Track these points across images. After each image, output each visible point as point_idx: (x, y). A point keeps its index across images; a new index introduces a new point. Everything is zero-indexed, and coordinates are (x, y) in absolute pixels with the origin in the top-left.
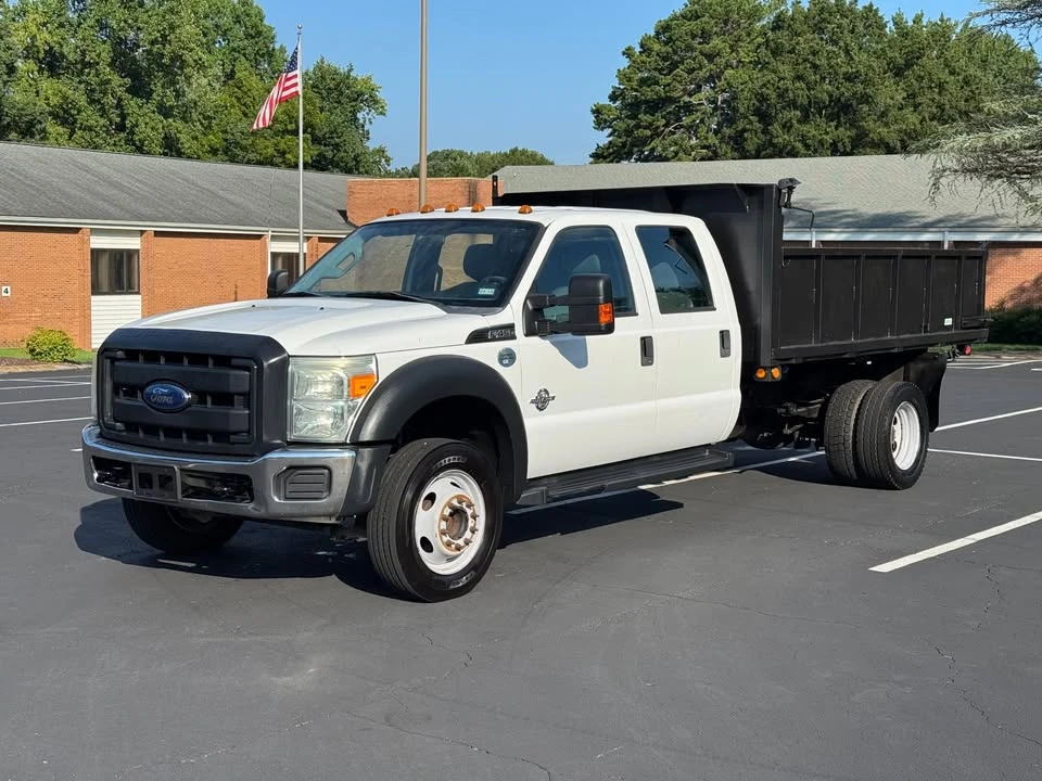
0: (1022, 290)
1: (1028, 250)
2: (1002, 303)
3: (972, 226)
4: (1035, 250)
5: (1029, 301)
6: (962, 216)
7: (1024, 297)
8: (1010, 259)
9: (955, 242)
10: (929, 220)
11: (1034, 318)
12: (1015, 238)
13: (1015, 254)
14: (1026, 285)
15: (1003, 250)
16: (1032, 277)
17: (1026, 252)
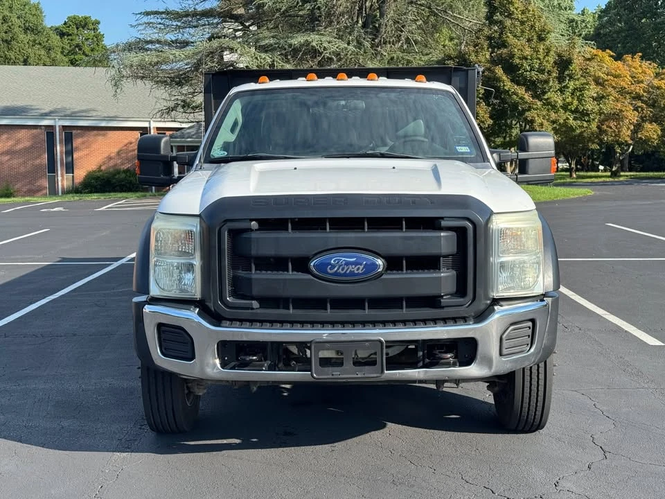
0: (110, 158)
1: (111, 132)
2: (100, 167)
3: (73, 116)
4: (115, 132)
5: (116, 165)
6: (65, 109)
7: (112, 163)
8: (100, 138)
9: (63, 126)
10: (43, 111)
11: (123, 176)
12: (103, 124)
13: (104, 135)
14: (113, 155)
15: (95, 132)
16: (116, 150)
17: (111, 133)
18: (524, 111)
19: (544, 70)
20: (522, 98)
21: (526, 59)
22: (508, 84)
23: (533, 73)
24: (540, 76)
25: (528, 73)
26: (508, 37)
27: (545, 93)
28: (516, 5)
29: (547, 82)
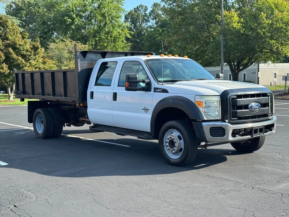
18: (23, 67)
19: (28, 51)
20: (21, 62)
21: (22, 46)
22: (15, 56)
23: (24, 52)
24: (27, 53)
25: (22, 51)
26: (8, 36)
27: (30, 60)
28: (9, 23)
29: (30, 55)
